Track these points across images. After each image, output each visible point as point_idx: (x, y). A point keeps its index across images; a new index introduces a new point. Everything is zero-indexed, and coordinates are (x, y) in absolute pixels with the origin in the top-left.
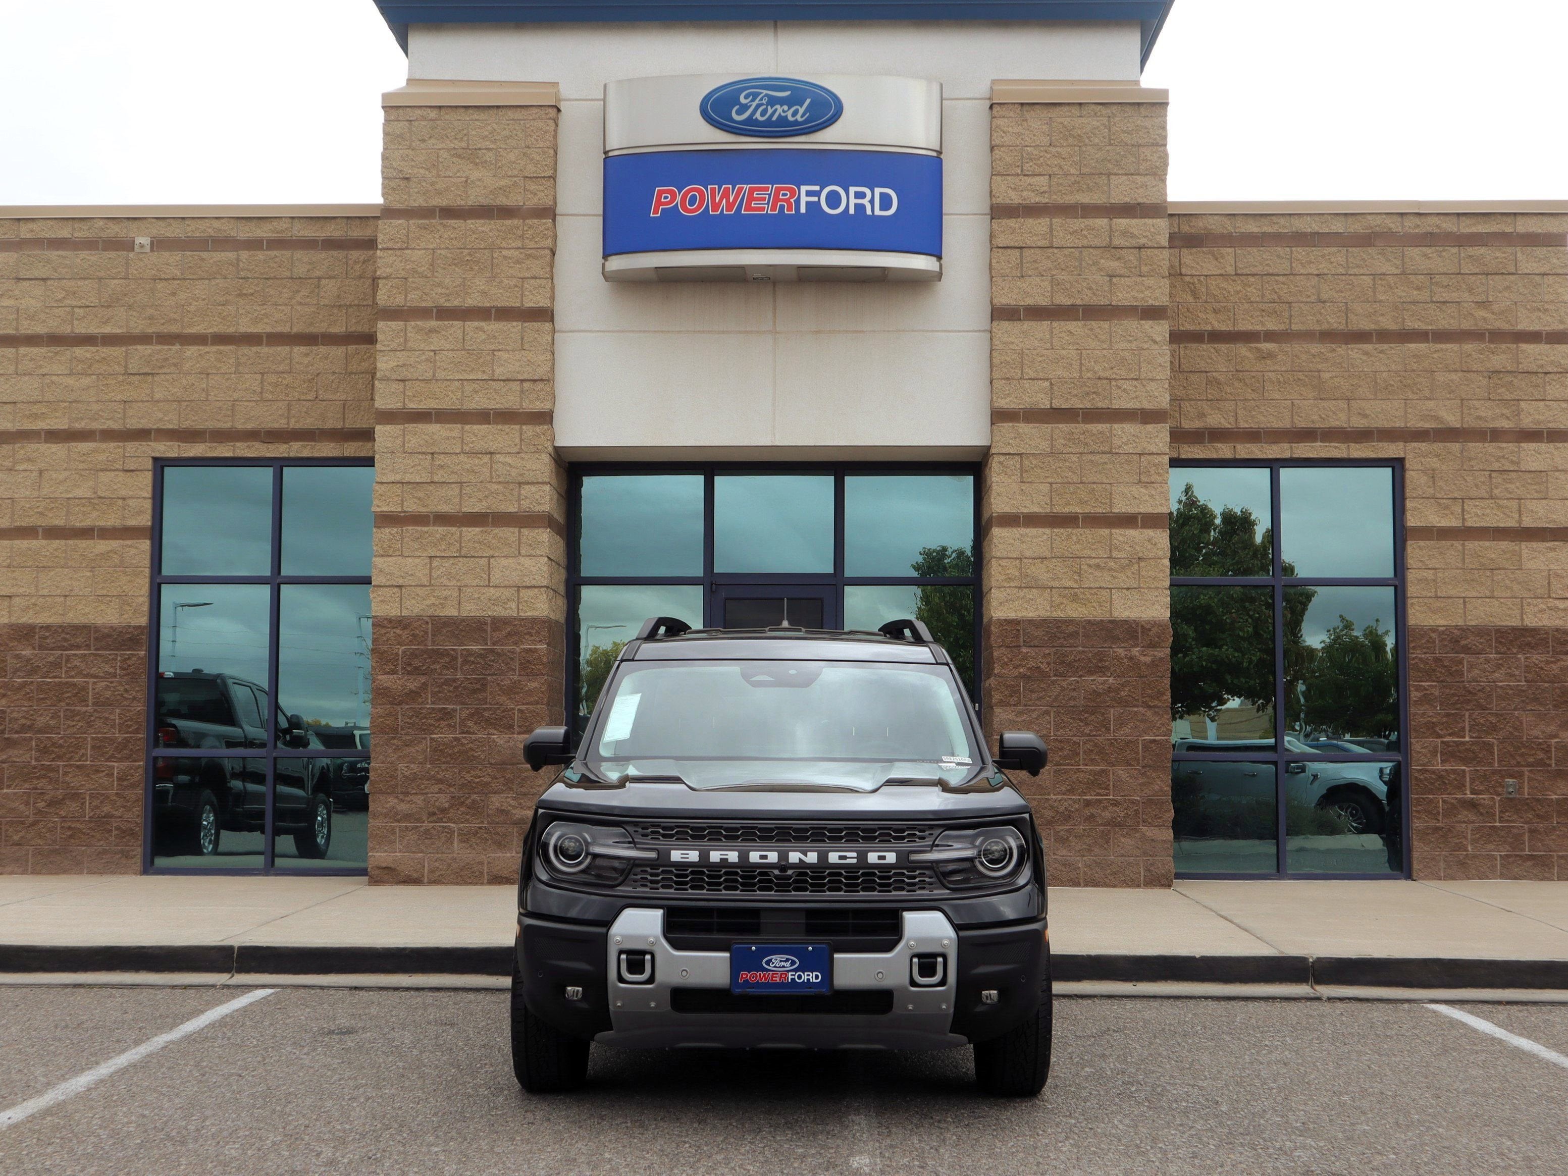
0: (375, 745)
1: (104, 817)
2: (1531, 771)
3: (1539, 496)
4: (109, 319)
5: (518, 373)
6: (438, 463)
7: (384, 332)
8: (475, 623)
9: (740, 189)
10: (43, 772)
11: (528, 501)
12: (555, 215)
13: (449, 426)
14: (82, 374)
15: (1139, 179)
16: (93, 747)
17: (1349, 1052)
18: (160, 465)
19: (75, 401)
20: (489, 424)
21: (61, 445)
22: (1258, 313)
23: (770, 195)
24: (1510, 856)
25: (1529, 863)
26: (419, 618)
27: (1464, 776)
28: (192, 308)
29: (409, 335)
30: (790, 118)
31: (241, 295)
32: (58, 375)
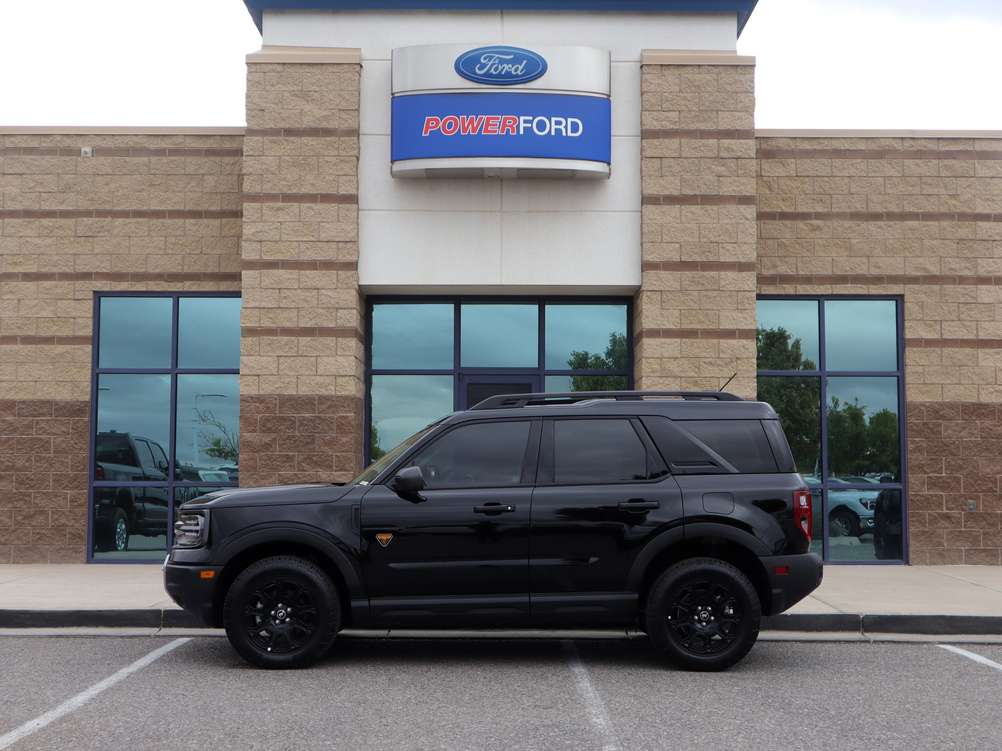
0: (242, 479)
1: (61, 526)
2: (984, 495)
3: (990, 319)
4: (64, 200)
5: (336, 237)
6: (283, 295)
7: (248, 210)
8: (307, 399)
9: (481, 119)
10: (20, 497)
11: (342, 320)
12: (359, 134)
13: (291, 271)
14: (47, 236)
15: (737, 114)
16: (54, 480)
17: (899, 676)
18: (98, 296)
19: (42, 254)
20: (317, 270)
21: (32, 283)
22: (811, 201)
23: (500, 123)
24: (971, 550)
25: (983, 554)
26: (271, 396)
27: (942, 499)
28: (120, 194)
29: (264, 212)
30: (513, 73)
31: (152, 185)
32: (30, 237)
